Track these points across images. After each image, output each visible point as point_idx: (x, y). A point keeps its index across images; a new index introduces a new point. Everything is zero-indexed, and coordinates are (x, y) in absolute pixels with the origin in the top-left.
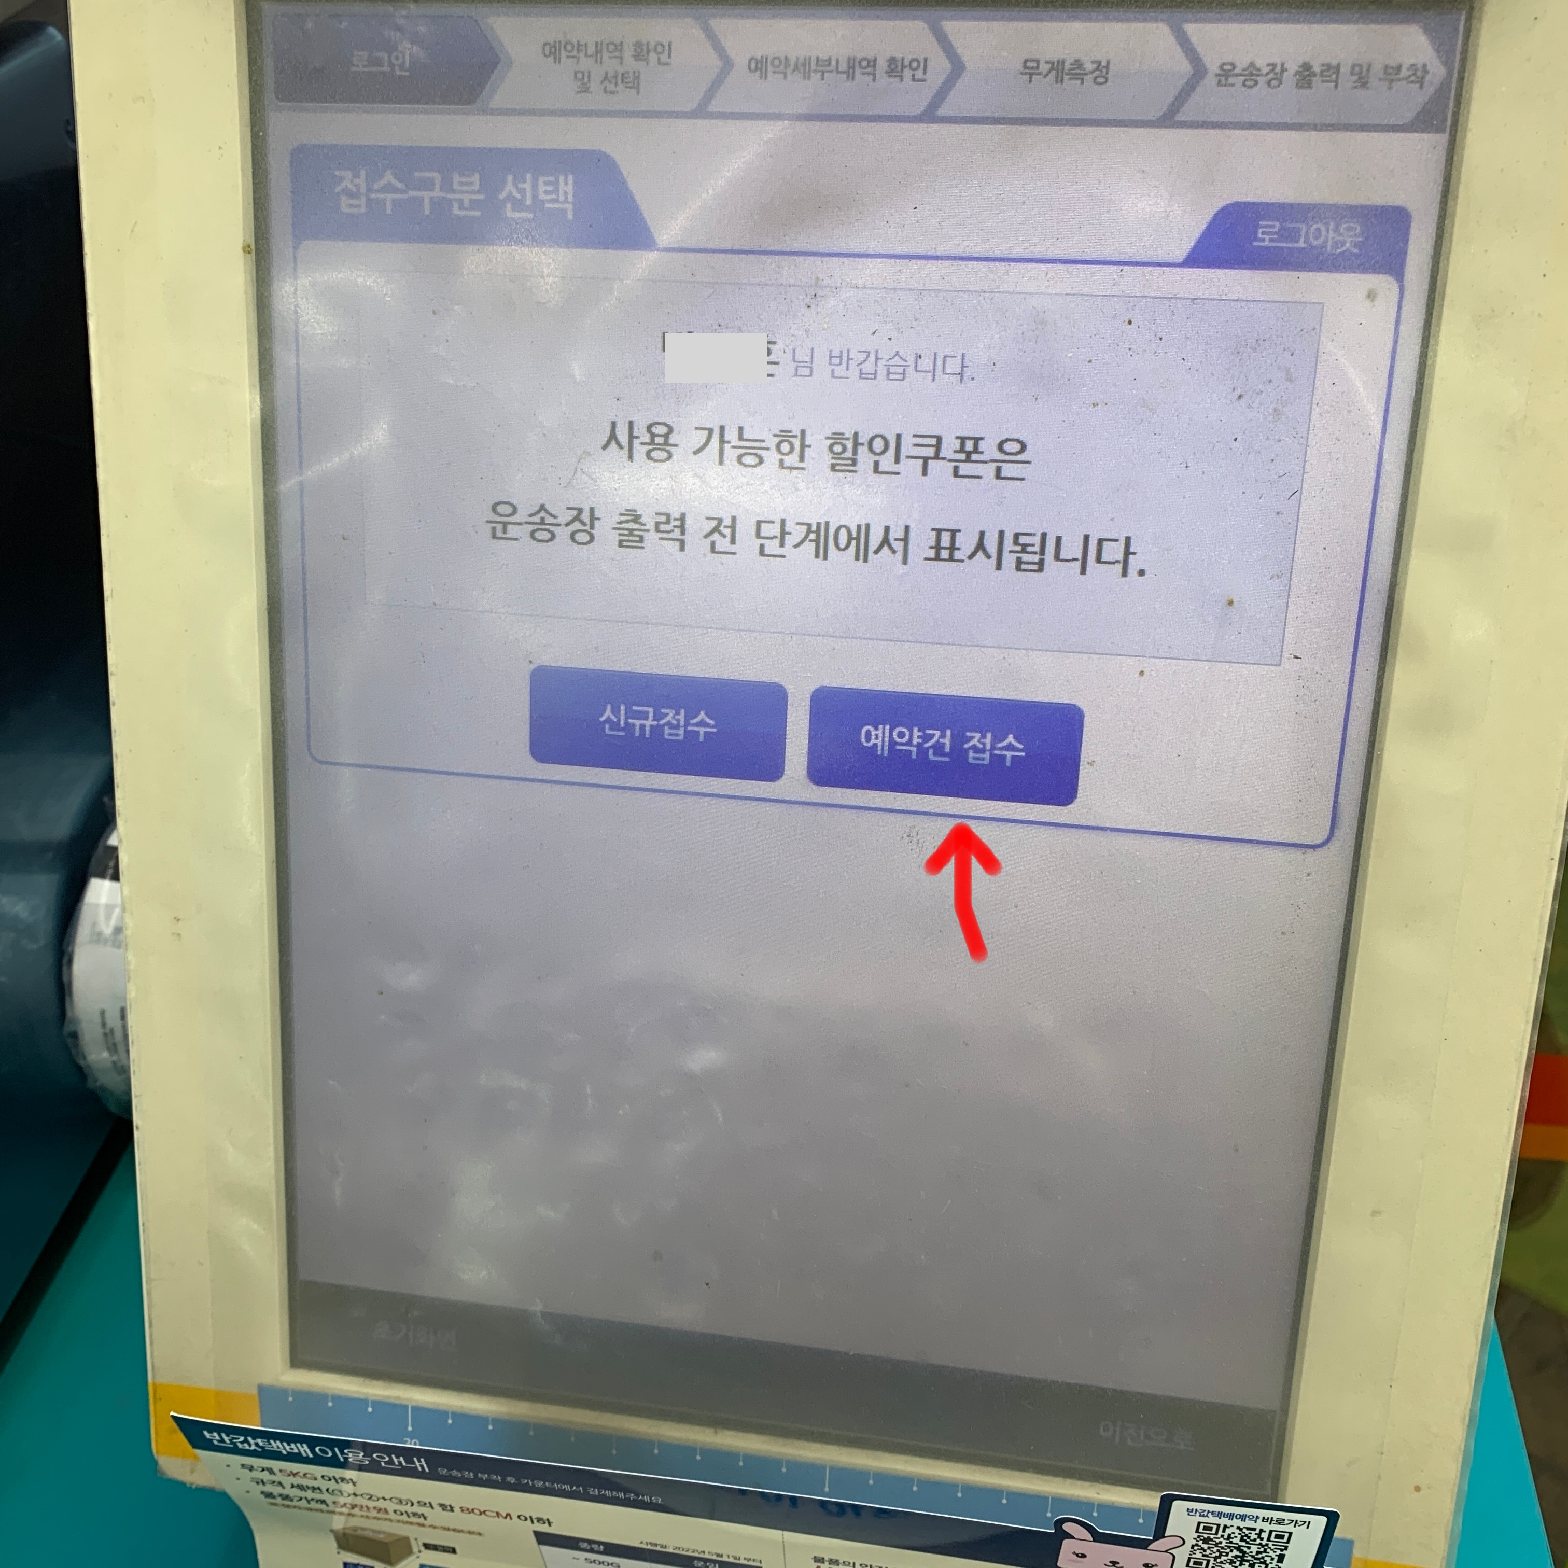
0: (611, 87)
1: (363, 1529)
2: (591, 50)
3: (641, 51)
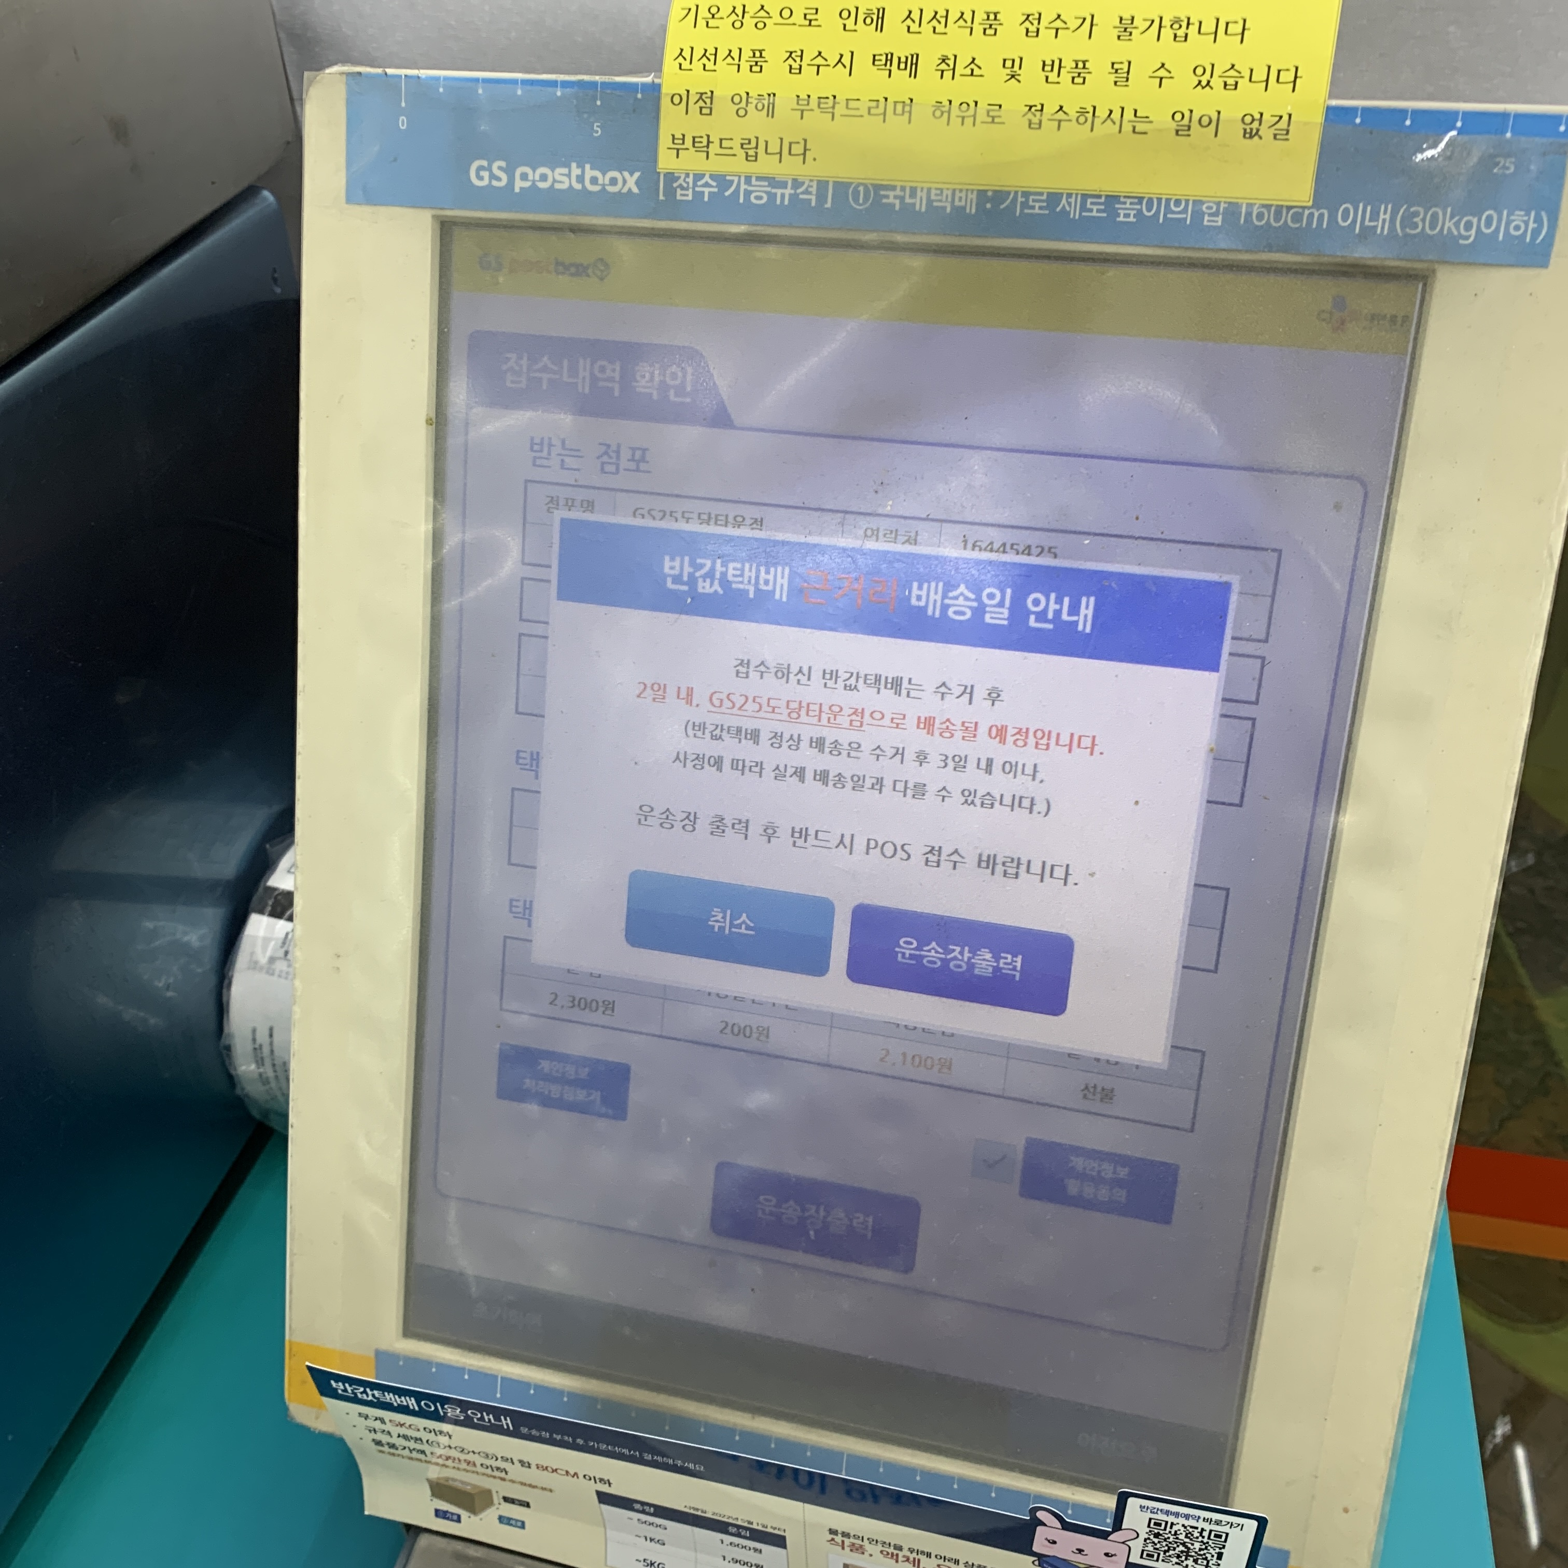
1: (454, 1480)
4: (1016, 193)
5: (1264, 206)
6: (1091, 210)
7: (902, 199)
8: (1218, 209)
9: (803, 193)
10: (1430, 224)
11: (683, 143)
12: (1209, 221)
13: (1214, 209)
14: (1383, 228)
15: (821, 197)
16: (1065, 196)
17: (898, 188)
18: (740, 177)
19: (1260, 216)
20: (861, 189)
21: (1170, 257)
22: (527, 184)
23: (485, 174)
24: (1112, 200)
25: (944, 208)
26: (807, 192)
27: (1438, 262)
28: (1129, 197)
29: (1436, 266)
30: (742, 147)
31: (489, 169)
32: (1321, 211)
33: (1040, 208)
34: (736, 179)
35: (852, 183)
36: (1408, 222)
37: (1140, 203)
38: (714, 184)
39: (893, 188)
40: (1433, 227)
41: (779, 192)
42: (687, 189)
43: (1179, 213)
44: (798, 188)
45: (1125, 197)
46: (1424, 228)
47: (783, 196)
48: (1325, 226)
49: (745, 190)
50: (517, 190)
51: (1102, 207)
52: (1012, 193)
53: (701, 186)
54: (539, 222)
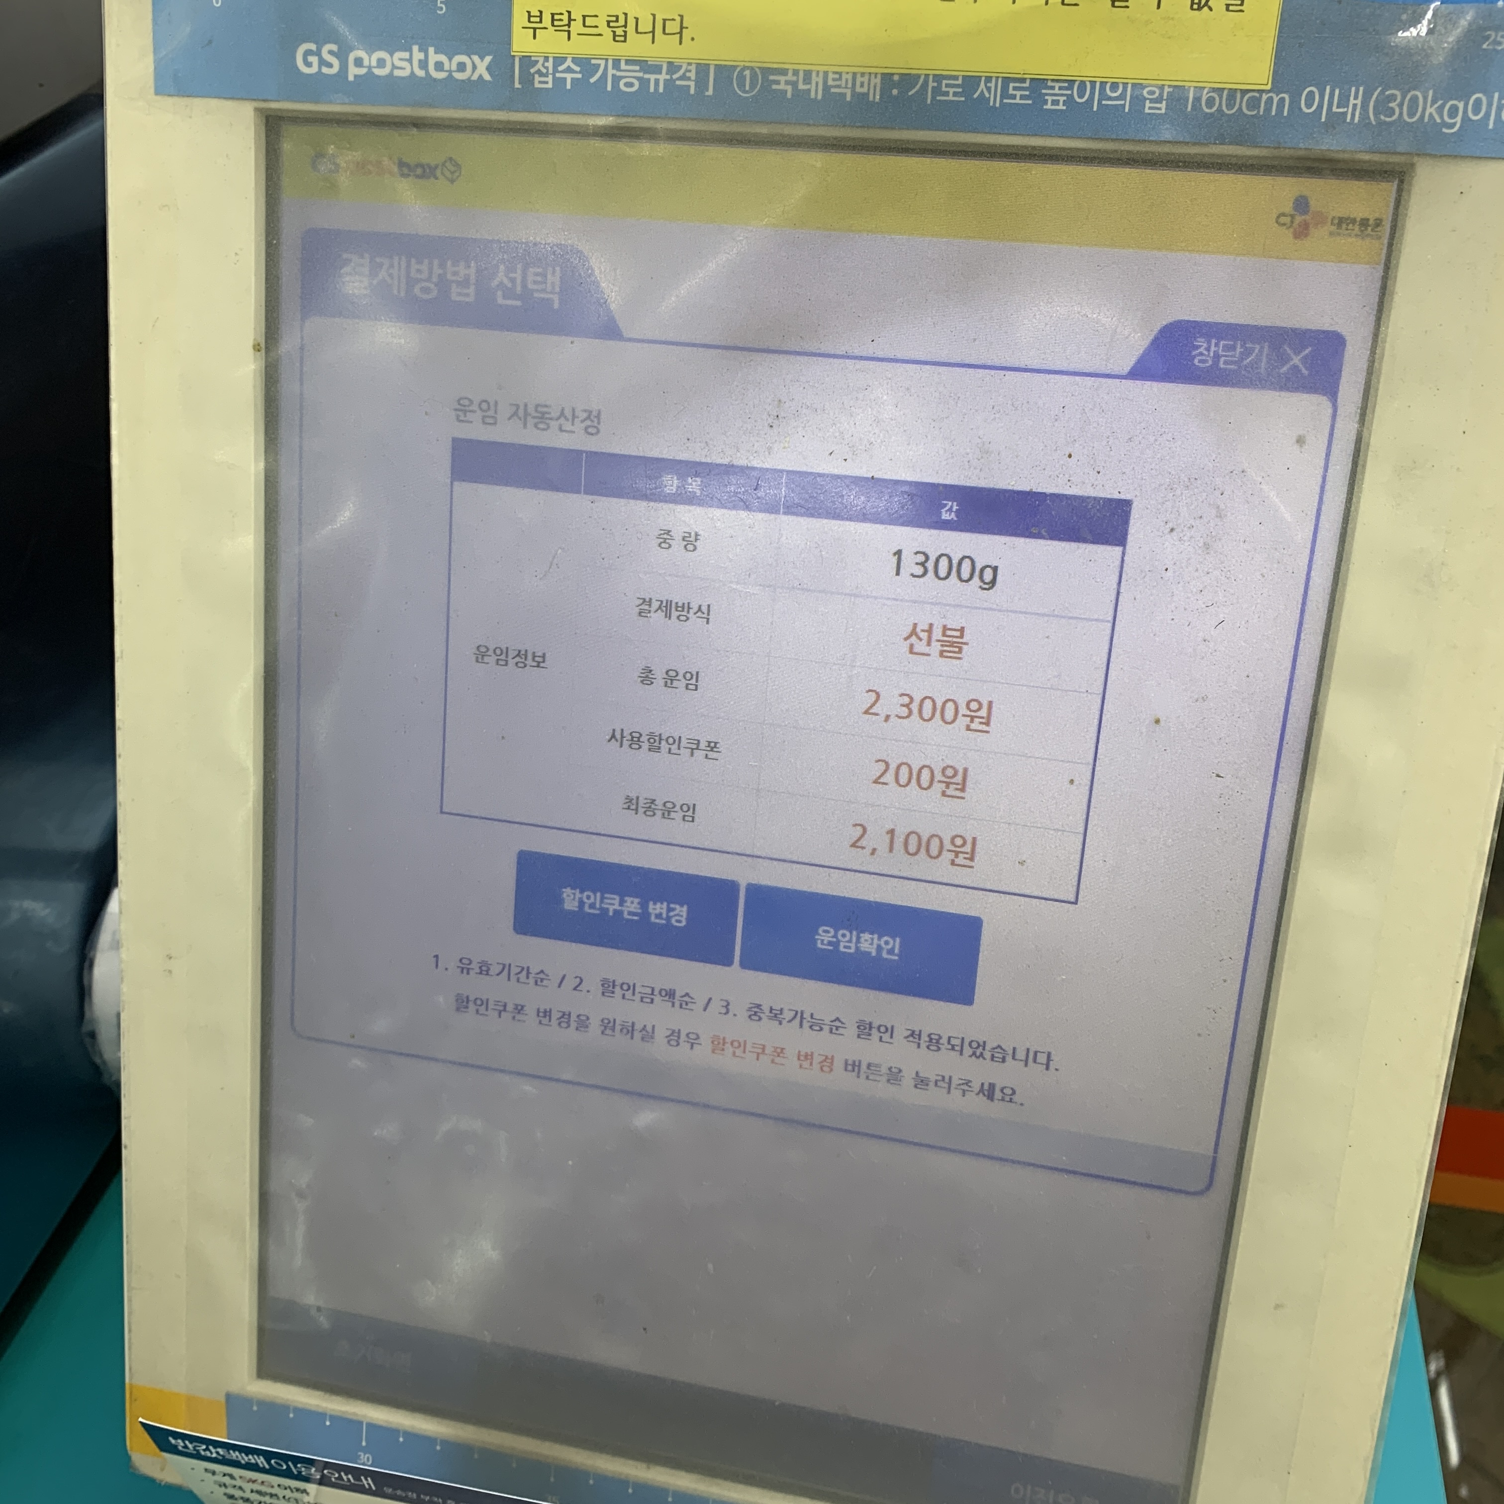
4: (927, 76)
5: (1214, 90)
6: (1014, 97)
7: (794, 84)
8: (1161, 94)
9: (680, 78)
10: (1410, 108)
11: (541, 22)
12: (1150, 108)
13: (1157, 95)
14: (1353, 115)
15: (702, 82)
16: (983, 79)
17: (790, 73)
18: (607, 60)
19: (1210, 102)
20: (747, 73)
21: (1106, 151)
22: (362, 71)
23: (314, 59)
24: (1038, 84)
25: (845, 95)
26: (683, 77)
27: (1418, 155)
28: (1057, 81)
29: (1416, 159)
30: (609, 26)
31: (318, 54)
32: (1282, 95)
33: (955, 94)
34: (603, 63)
35: (738, 66)
36: (1383, 107)
37: (1070, 88)
38: (578, 69)
39: (784, 72)
40: (1411, 114)
41: (652, 77)
42: (546, 75)
43: (1116, 98)
44: (675, 73)
45: (1053, 80)
46: (1401, 114)
47: (657, 82)
48: (1285, 114)
49: (613, 75)
50: (351, 78)
51: (1027, 93)
52: (923, 77)
53: (562, 72)
54: (377, 116)
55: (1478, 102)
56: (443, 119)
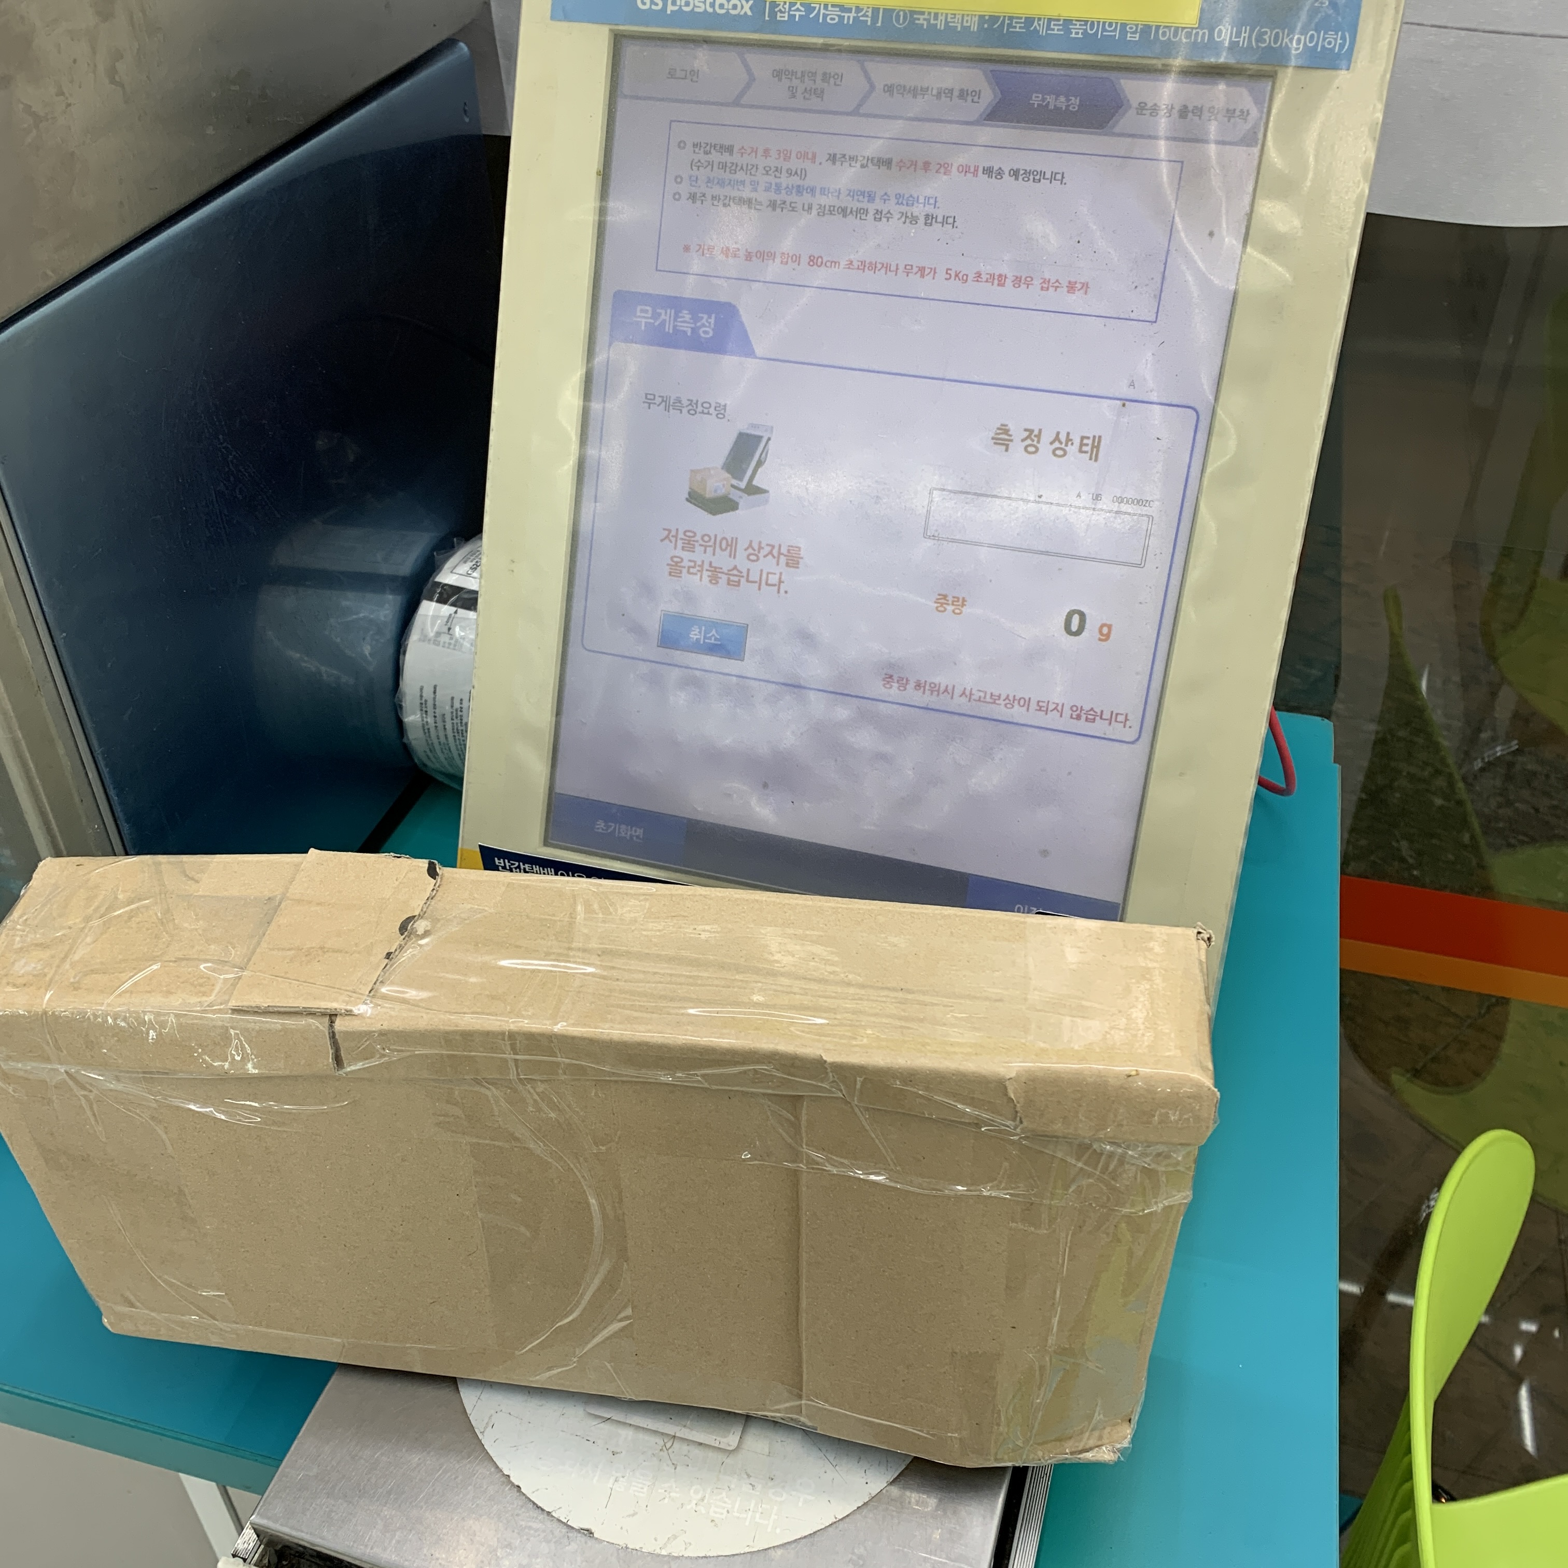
0: (807, 96)
2: (799, 75)
3: (826, 77)
4: (1005, 16)
5: (1167, 27)
6: (1053, 30)
7: (928, 20)
8: (1137, 29)
9: (862, 16)
10: (1274, 40)
12: (1130, 37)
13: (1134, 29)
14: (1243, 42)
15: (874, 19)
16: (1036, 19)
17: (926, 14)
18: (820, 4)
19: (1164, 34)
20: (901, 13)
21: (1103, 62)
22: (676, 8)
24: (1068, 22)
25: (956, 27)
26: (864, 15)
27: (1278, 66)
28: (1079, 21)
29: (1277, 68)
32: (1204, 31)
33: (1020, 28)
34: (818, 6)
35: (895, 10)
36: (1260, 39)
37: (1086, 25)
38: (803, 9)
39: (923, 13)
40: (1275, 43)
41: (846, 15)
42: (784, 13)
43: (1111, 31)
44: (859, 13)
45: (1076, 20)
46: (1270, 42)
47: (849, 18)
48: (1206, 41)
49: (824, 14)
50: (669, 12)
51: (1061, 27)
52: (1001, 19)
53: (794, 11)
54: (683, 35)
55: (1312, 37)
56: (721, 38)
